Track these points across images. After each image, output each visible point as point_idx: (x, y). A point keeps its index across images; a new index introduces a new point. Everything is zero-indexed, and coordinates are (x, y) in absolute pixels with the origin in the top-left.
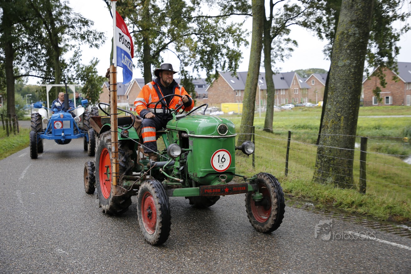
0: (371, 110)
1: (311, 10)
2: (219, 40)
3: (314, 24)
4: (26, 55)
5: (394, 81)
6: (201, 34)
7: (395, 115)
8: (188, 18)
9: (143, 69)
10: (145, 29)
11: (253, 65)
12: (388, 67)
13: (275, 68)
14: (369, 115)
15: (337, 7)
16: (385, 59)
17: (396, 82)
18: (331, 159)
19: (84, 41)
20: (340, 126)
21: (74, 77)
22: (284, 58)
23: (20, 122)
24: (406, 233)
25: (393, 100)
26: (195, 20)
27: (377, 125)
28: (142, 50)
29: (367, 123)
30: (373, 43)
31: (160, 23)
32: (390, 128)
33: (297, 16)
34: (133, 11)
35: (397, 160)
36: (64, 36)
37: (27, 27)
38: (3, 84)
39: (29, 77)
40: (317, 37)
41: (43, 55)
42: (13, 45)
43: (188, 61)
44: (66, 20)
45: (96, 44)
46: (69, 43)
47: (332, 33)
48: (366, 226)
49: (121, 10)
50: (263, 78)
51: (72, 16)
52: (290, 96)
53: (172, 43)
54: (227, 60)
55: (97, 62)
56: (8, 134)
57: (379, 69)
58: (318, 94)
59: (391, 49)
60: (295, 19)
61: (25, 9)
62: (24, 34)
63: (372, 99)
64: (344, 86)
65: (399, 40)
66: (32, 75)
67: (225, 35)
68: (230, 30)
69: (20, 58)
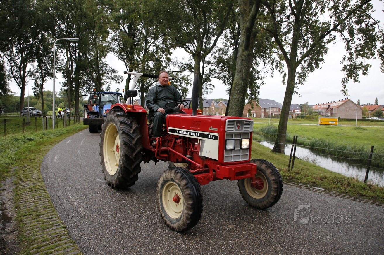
1: (221, 71)
2: (178, 82)
3: (223, 78)
4: (85, 86)
5: (257, 107)
7: (257, 122)
9: (140, 94)
12: (254, 100)
13: (204, 97)
15: (233, 71)
16: (253, 96)
19: (113, 80)
22: (208, 93)
23: (80, 118)
25: (256, 115)
30: (249, 89)
34: (137, 67)
35: (257, 142)
36: (104, 77)
37: (87, 73)
38: (74, 99)
40: (224, 84)
41: (93, 86)
42: (80, 81)
44: (105, 70)
45: (118, 82)
46: (106, 81)
47: (230, 83)
52: (210, 111)
55: (118, 90)
56: (75, 123)
57: (251, 101)
58: (223, 110)
59: (256, 92)
60: (214, 75)
61: (86, 64)
62: (85, 76)
63: (247, 114)
64: (236, 108)
65: (259, 88)
67: (180, 80)
68: (183, 78)
69: (82, 87)
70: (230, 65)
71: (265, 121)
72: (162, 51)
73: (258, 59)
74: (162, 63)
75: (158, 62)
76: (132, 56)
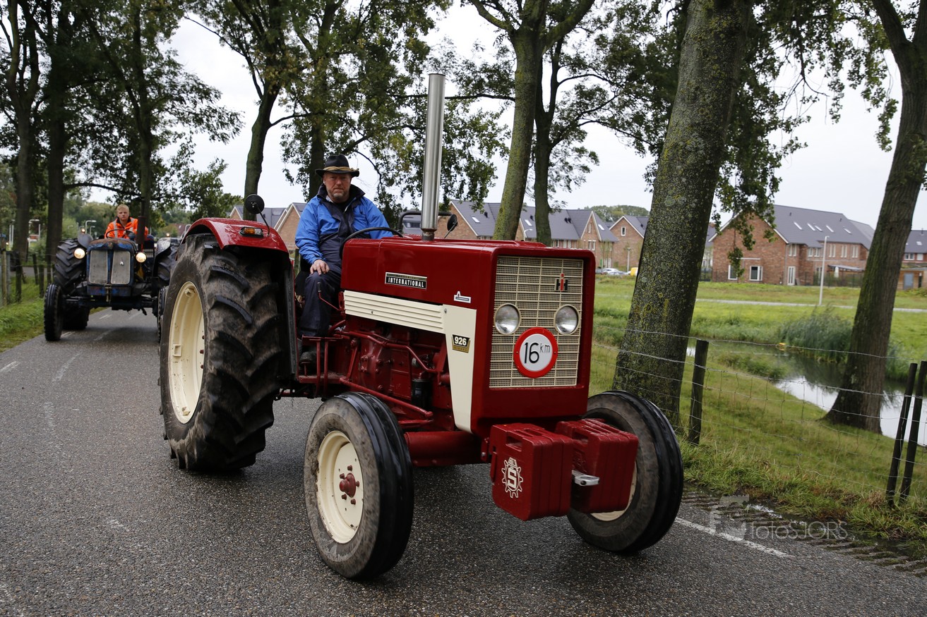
0: (725, 288)
1: (626, 98)
2: (455, 141)
3: (630, 124)
4: (90, 146)
5: (767, 240)
6: (422, 129)
7: (766, 301)
8: (399, 97)
9: (308, 186)
10: (316, 111)
11: (510, 192)
12: (757, 214)
13: (554, 200)
14: (720, 298)
16: (752, 198)
17: (770, 241)
18: (641, 376)
19: (201, 127)
20: (661, 317)
21: (177, 193)
22: (572, 184)
24: (763, 520)
25: (764, 273)
26: (411, 101)
27: (733, 317)
28: (308, 151)
29: (715, 313)
30: (734, 168)
31: (345, 102)
32: (757, 325)
33: (600, 108)
34: (296, 76)
35: (766, 382)
36: (163, 115)
37: (94, 95)
38: (41, 197)
39: (93, 188)
40: (633, 149)
41: (121, 149)
42: (66, 126)
43: (394, 176)
44: (167, 85)
45: (221, 134)
46: (173, 130)
47: (660, 145)
48: (694, 505)
49: (274, 74)
50: (531, 217)
51: (180, 80)
53: (366, 142)
54: (467, 180)
55: (222, 168)
57: (741, 216)
58: (631, 253)
59: (764, 181)
60: (595, 114)
61: (93, 59)
62: (88, 107)
63: (728, 270)
64: (673, 244)
65: (779, 166)
66: (98, 183)
67: (465, 132)
68: (475, 125)
69: (78, 151)
70: (662, 70)
71: (800, 297)
72: (393, 17)
73: (776, 45)
74: (392, 62)
75: (378, 57)
76: (277, 32)
